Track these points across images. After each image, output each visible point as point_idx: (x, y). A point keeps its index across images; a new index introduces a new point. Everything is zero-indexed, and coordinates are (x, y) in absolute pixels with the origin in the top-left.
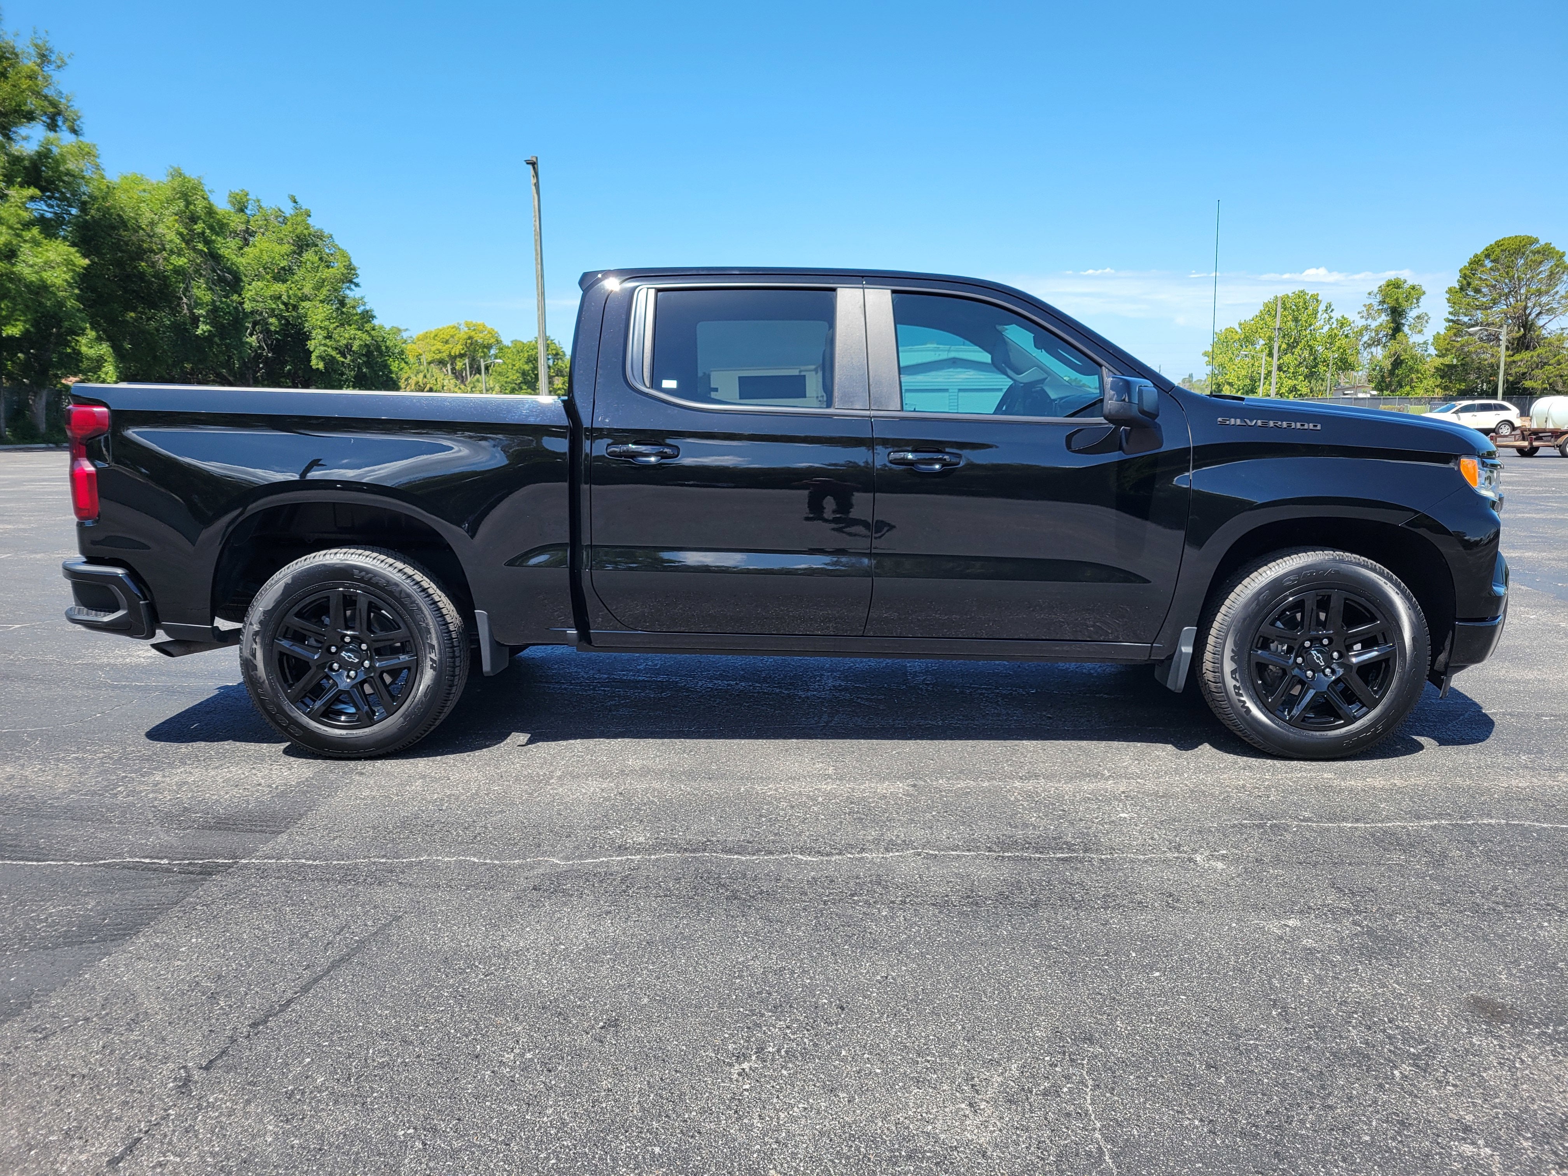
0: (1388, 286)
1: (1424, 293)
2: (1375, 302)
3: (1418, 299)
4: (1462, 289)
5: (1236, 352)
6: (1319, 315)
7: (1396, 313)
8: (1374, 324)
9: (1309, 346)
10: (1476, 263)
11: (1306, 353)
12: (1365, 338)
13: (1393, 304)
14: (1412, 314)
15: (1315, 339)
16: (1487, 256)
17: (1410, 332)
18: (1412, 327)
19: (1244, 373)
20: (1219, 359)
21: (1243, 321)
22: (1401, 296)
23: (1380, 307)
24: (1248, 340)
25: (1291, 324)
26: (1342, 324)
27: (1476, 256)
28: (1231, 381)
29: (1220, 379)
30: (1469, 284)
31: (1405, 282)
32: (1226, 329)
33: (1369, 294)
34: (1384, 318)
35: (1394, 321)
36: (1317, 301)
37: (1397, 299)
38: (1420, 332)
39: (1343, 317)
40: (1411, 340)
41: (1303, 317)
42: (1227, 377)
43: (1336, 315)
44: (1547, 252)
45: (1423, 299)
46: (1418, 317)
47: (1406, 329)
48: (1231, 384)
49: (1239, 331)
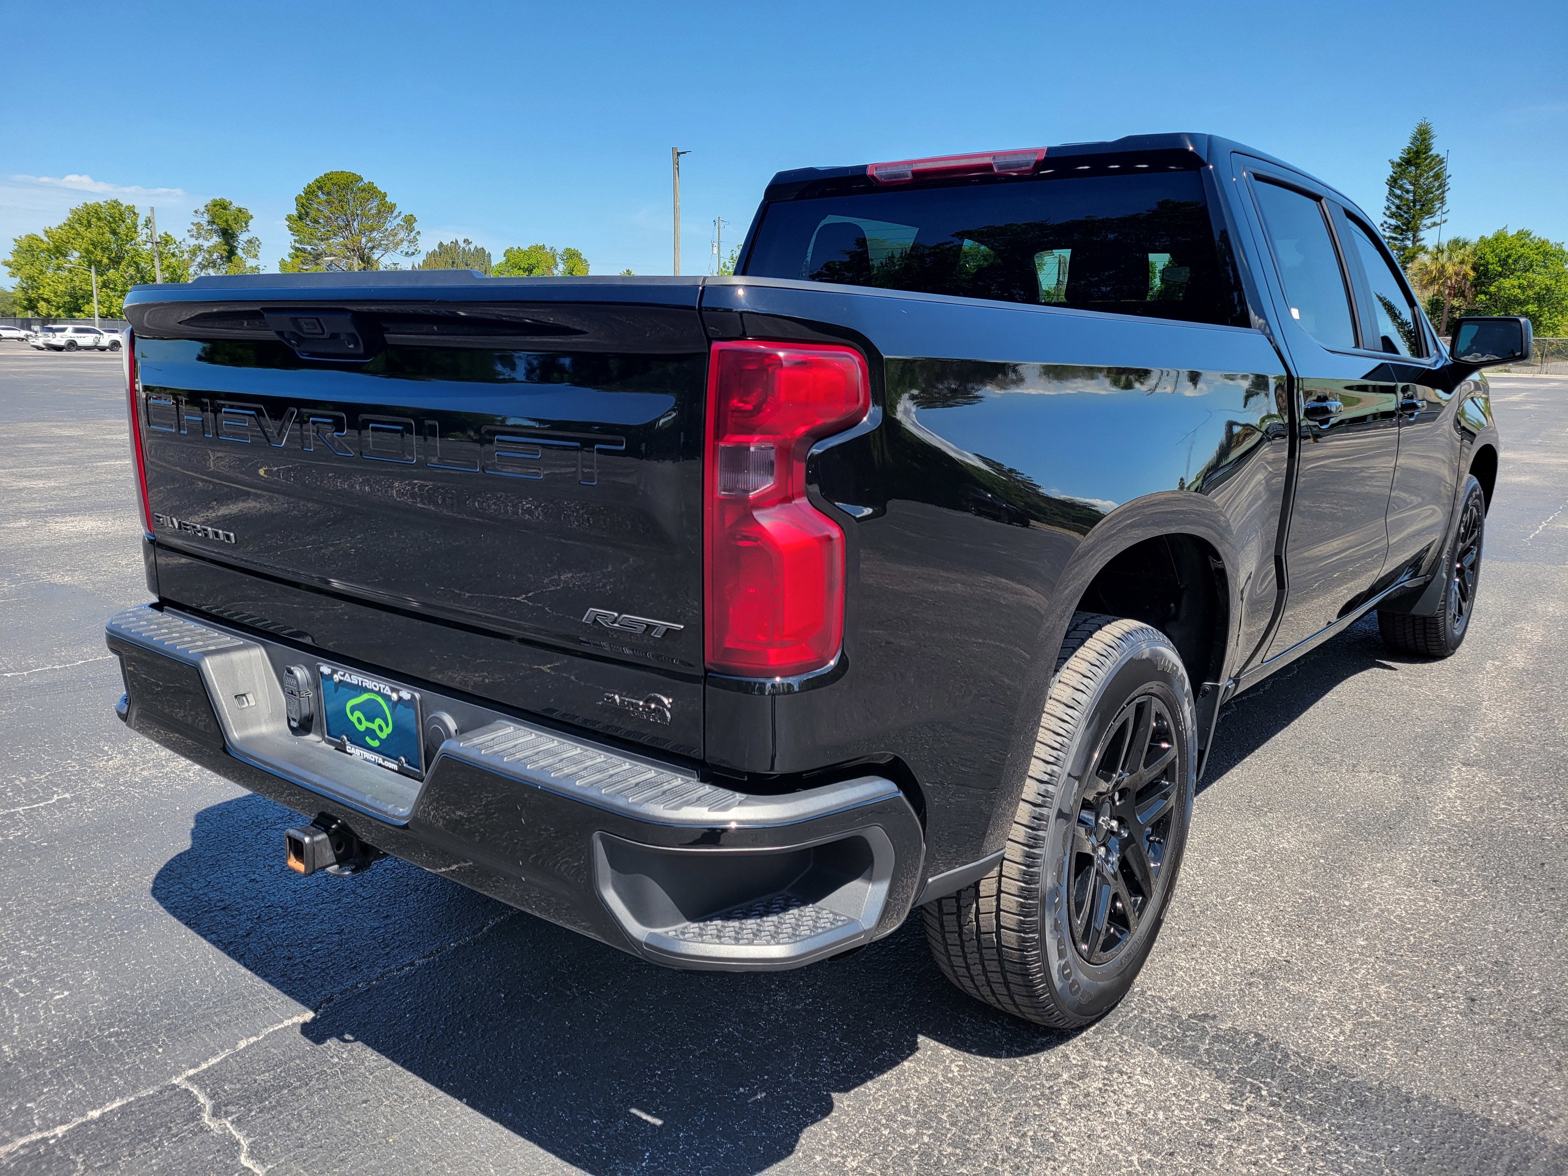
0: (215, 206)
1: (252, 217)
2: (204, 220)
3: (246, 223)
4: (300, 218)
5: (45, 264)
6: (139, 229)
7: (228, 235)
8: (206, 244)
9: (135, 263)
10: (310, 192)
11: (132, 271)
12: (199, 259)
13: (224, 225)
14: (243, 237)
15: (139, 255)
16: (320, 188)
17: (245, 256)
18: (246, 251)
19: (62, 288)
20: (27, 270)
21: (47, 229)
22: (231, 218)
23: (210, 227)
24: (59, 251)
25: (108, 236)
26: (167, 242)
27: (309, 186)
28: (45, 297)
29: (33, 294)
30: (307, 214)
31: (231, 203)
32: (26, 236)
33: (196, 212)
34: (215, 239)
35: (227, 243)
36: (134, 213)
37: (227, 221)
38: (255, 256)
39: (166, 234)
40: (248, 265)
41: (122, 230)
42: (40, 292)
43: (159, 231)
44: (371, 191)
45: (251, 223)
46: (250, 242)
47: (239, 252)
48: (47, 301)
49: (45, 239)
